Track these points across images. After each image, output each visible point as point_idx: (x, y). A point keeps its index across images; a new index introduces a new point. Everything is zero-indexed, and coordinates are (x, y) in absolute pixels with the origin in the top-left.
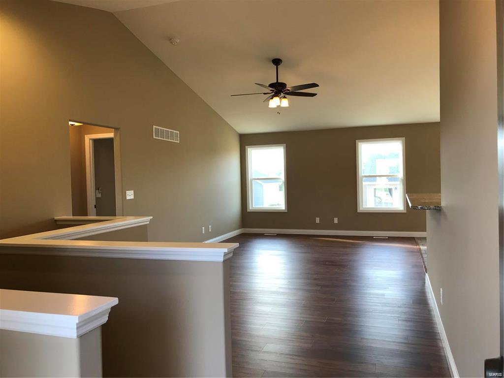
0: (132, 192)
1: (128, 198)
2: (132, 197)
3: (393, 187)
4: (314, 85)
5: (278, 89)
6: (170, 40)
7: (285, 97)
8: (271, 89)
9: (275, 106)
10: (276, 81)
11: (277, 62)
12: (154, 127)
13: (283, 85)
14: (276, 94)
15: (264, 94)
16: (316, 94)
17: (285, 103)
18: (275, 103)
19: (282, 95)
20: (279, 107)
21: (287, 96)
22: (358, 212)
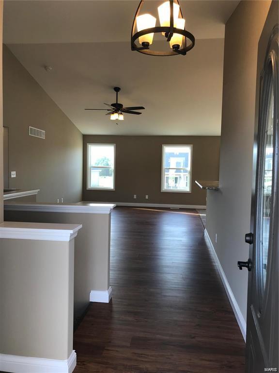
0: (15, 172)
1: (12, 176)
2: (15, 176)
3: (178, 176)
4: (142, 108)
5: (118, 108)
6: (46, 67)
7: (121, 114)
8: (113, 107)
9: (115, 119)
10: (116, 102)
11: (117, 89)
12: (30, 127)
13: (121, 106)
14: (116, 111)
15: (108, 110)
16: (141, 113)
17: (121, 117)
18: (115, 117)
19: (120, 112)
20: (117, 120)
21: (123, 113)
22: (162, 191)
